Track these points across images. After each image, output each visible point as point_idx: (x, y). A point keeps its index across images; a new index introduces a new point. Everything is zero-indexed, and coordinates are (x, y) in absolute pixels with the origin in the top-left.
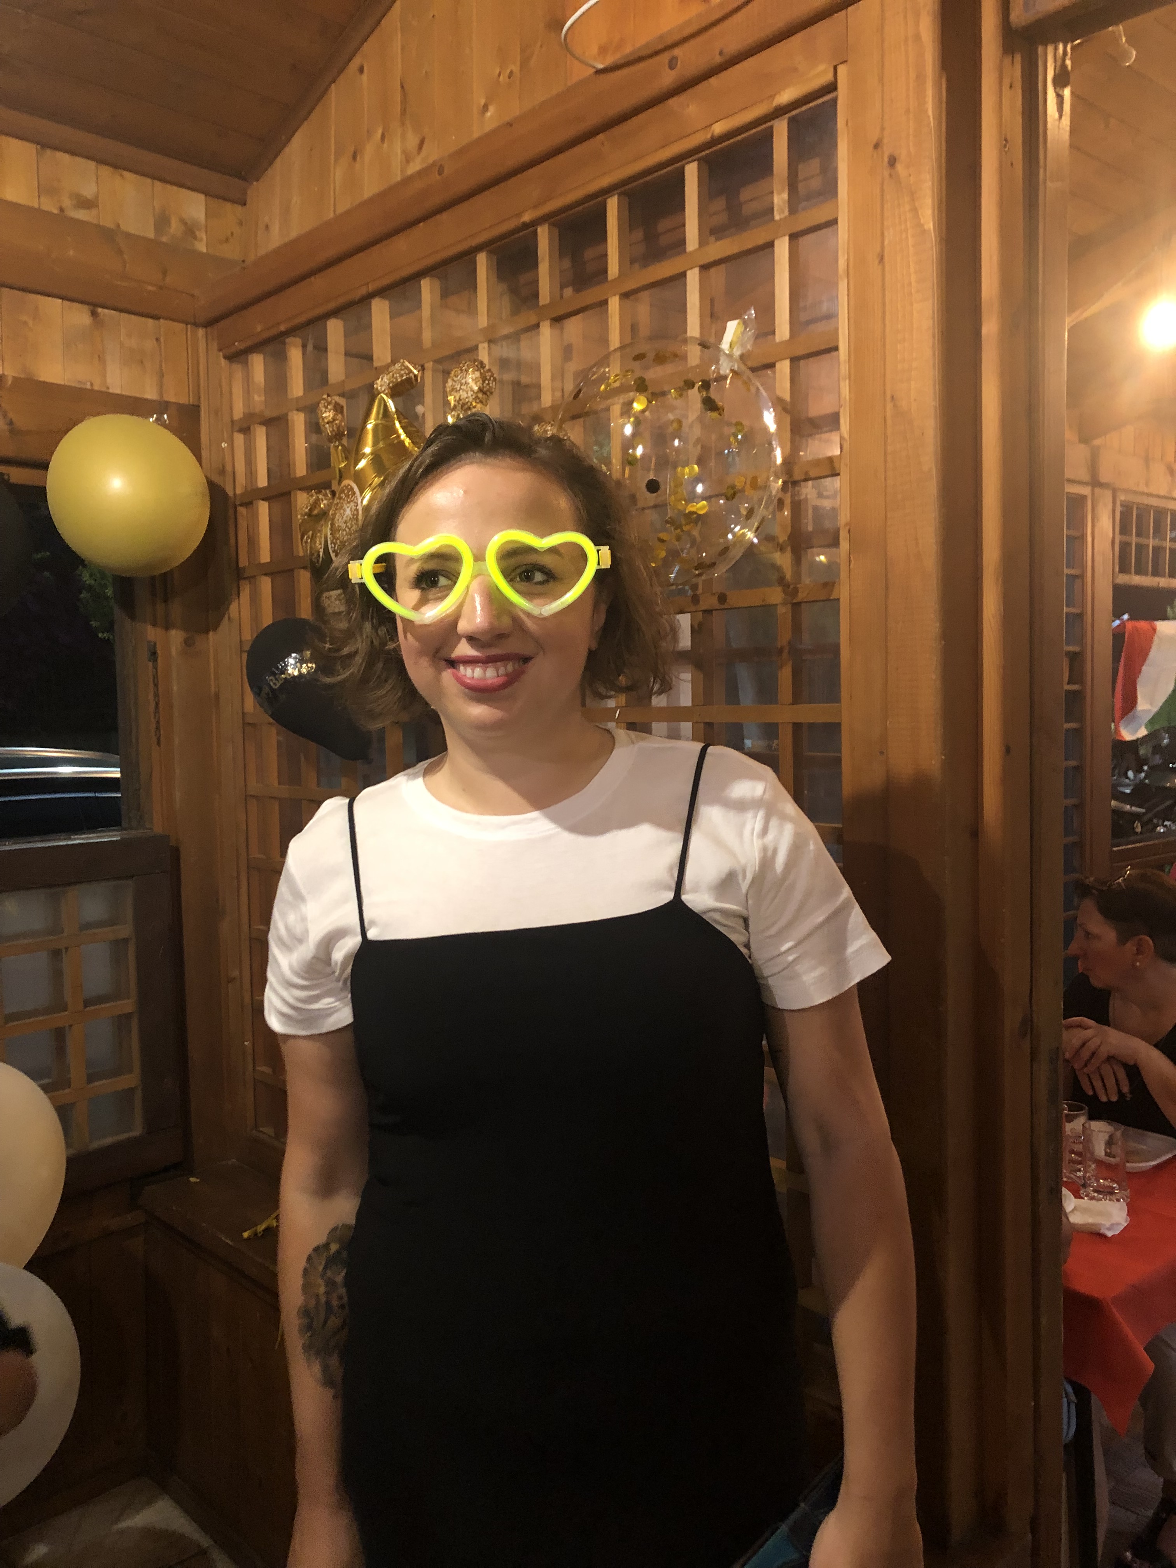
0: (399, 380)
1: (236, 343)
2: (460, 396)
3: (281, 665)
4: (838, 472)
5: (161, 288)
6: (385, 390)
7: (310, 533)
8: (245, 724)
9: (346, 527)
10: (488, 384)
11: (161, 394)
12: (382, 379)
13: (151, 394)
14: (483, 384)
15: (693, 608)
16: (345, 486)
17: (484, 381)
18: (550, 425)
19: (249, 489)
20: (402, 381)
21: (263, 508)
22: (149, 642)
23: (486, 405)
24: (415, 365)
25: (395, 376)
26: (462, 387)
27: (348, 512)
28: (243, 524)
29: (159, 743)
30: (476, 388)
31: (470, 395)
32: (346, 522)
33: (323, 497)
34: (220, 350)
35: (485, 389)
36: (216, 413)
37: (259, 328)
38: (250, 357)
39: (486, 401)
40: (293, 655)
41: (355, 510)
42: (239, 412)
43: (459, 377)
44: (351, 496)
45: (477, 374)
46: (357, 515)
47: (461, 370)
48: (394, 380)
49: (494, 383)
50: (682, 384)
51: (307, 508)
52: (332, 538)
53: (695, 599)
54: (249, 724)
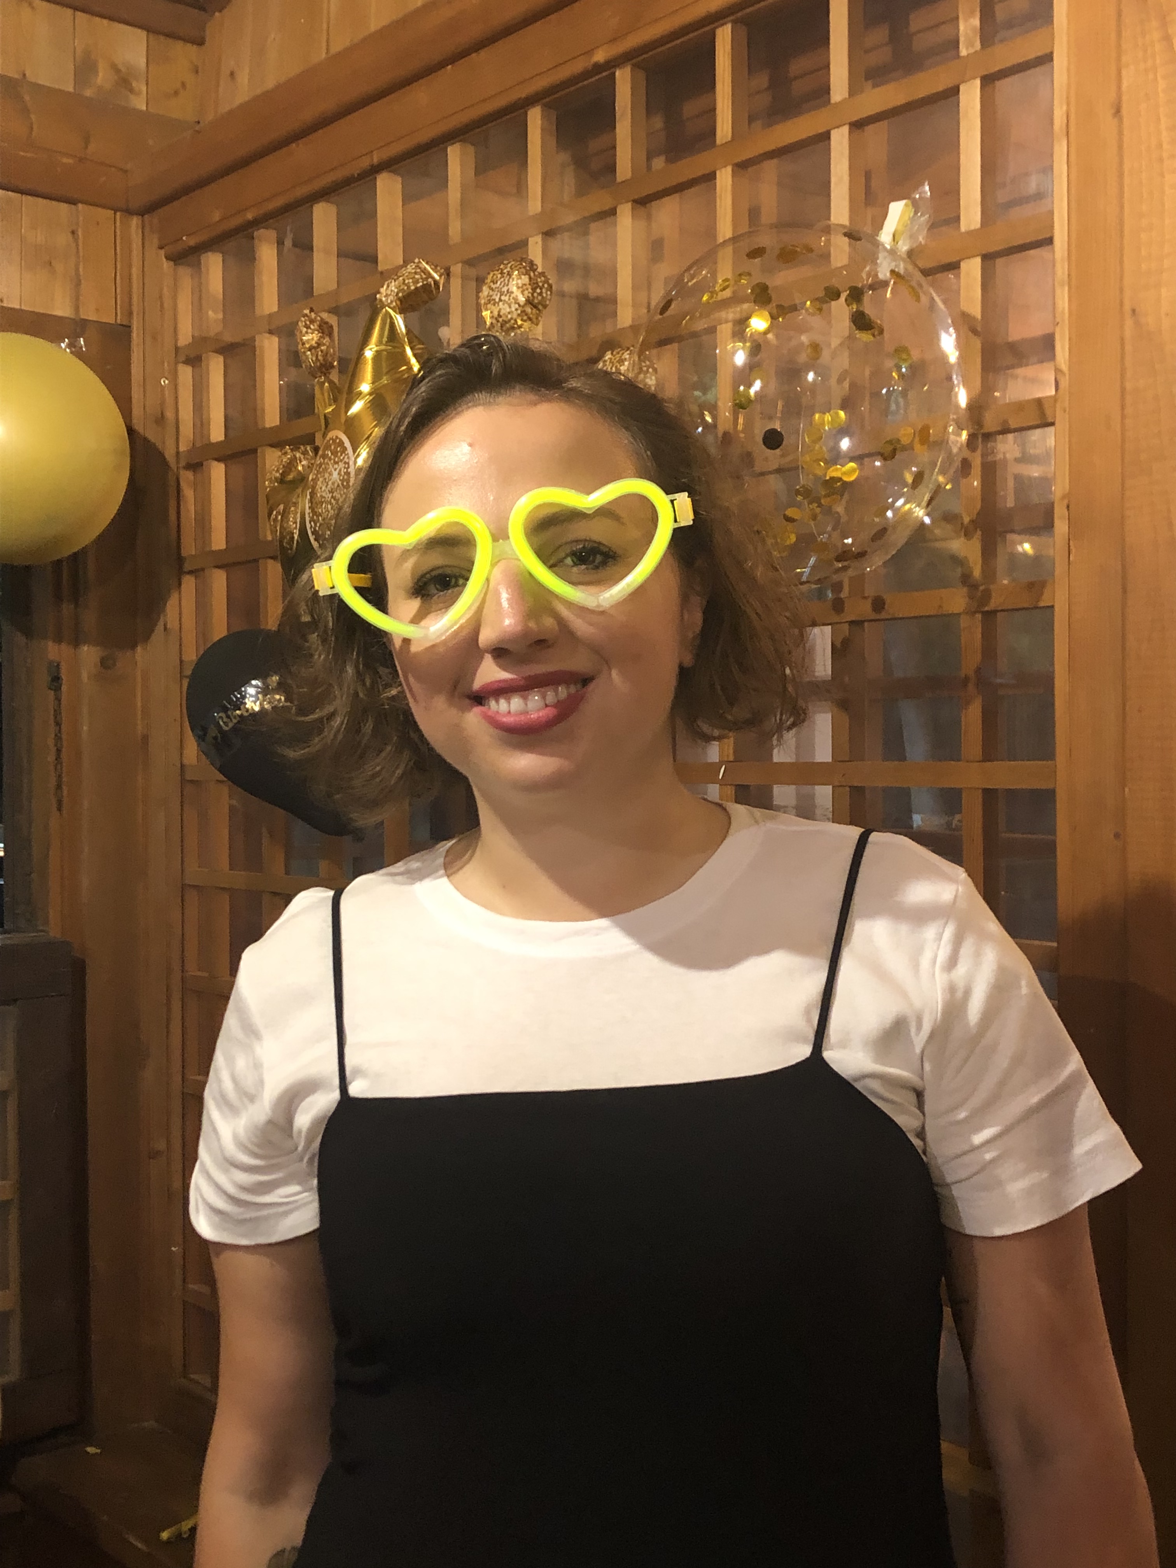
0: (413, 288)
1: (184, 238)
2: (499, 312)
3: (236, 697)
4: (1050, 420)
5: (81, 160)
6: (392, 302)
7: (281, 507)
8: (183, 781)
9: (332, 497)
10: (541, 294)
11: (77, 309)
12: (388, 286)
13: (62, 308)
14: (532, 295)
15: (836, 619)
16: (332, 439)
17: (534, 290)
18: (628, 352)
19: (198, 445)
20: (416, 288)
21: (218, 472)
22: (51, 663)
23: (537, 325)
24: (436, 266)
25: (407, 281)
26: (503, 298)
27: (335, 475)
28: (188, 493)
29: (59, 809)
30: (522, 299)
31: (513, 309)
32: (331, 492)
33: (302, 457)
34: (161, 248)
35: (536, 301)
36: (154, 338)
37: (216, 216)
38: (203, 258)
39: (537, 318)
40: (254, 682)
41: (345, 473)
42: (185, 337)
43: (499, 283)
44: (339, 454)
45: (525, 279)
46: (348, 481)
47: (502, 273)
48: (406, 288)
49: (549, 293)
50: (821, 294)
51: (277, 471)
52: (311, 515)
53: (838, 606)
54: (192, 781)
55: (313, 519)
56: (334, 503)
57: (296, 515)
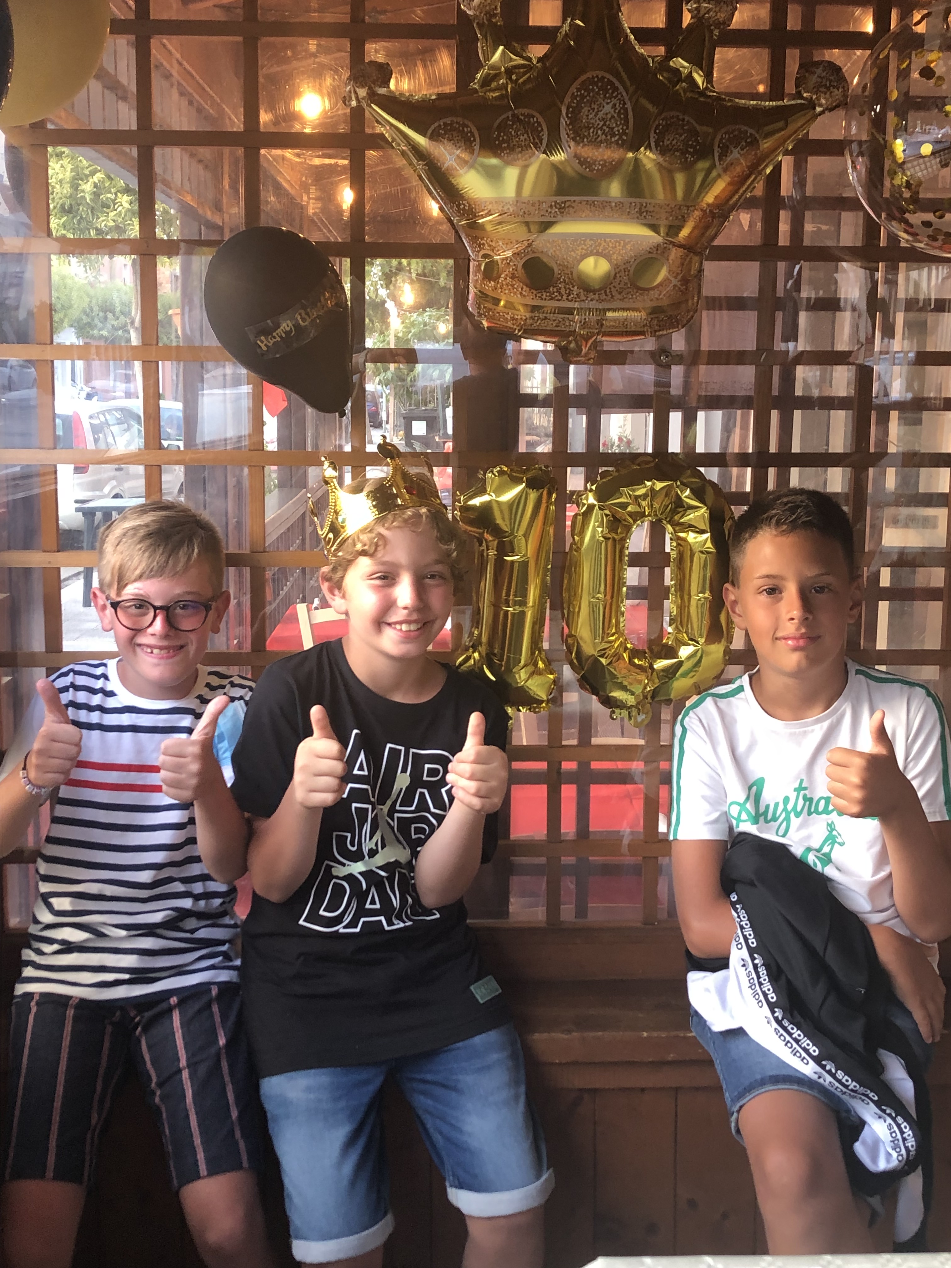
16: (596, 77)
32: (603, 120)
44: (610, 91)
46: (626, 115)
55: (574, 139)
56: (607, 130)
57: (536, 131)
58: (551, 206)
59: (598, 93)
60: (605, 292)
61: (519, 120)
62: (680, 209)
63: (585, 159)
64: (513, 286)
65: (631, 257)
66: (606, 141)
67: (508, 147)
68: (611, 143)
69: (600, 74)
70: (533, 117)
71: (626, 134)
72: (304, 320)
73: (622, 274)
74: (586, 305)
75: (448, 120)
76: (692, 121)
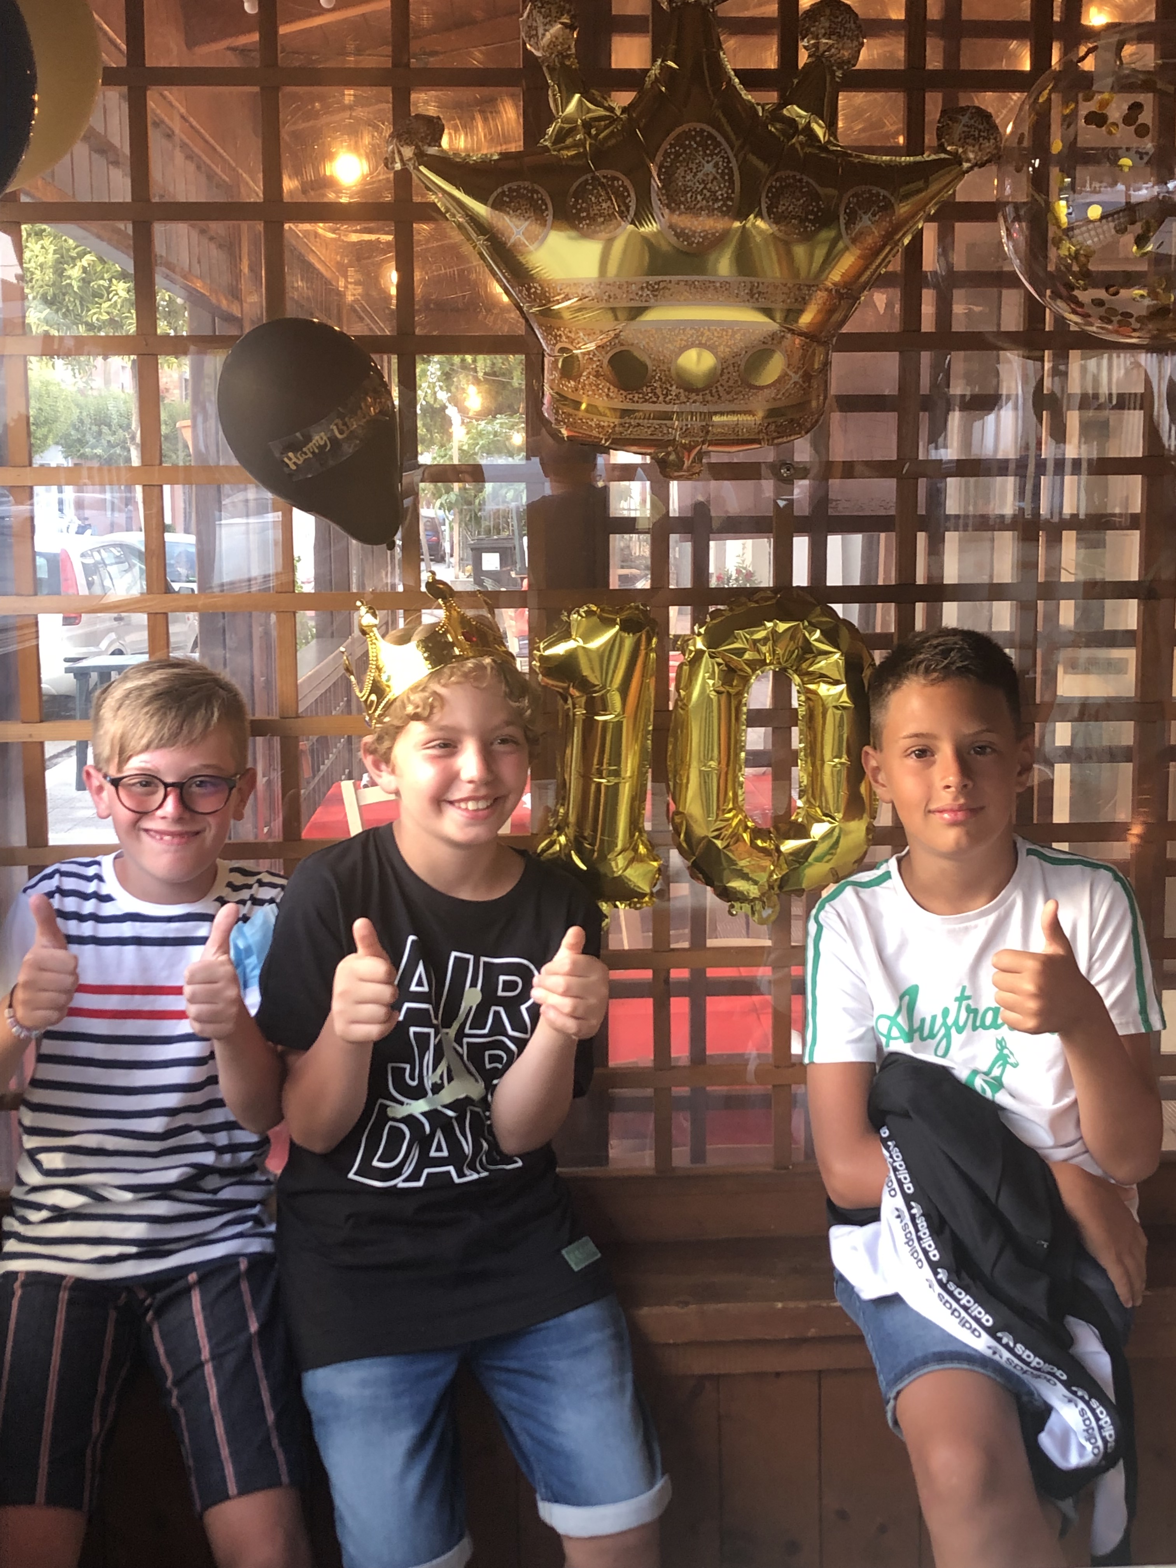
16: (694, 130)
32: (703, 182)
41: (724, 167)
46: (731, 176)
55: (668, 206)
56: (708, 194)
57: (622, 198)
58: (642, 288)
59: (696, 150)
60: (711, 392)
61: (603, 185)
62: (799, 289)
63: (683, 230)
64: (597, 386)
65: (742, 349)
66: (708, 207)
67: (588, 217)
68: (714, 209)
69: (699, 126)
70: (618, 179)
71: (731, 199)
72: (341, 433)
73: (731, 369)
74: (688, 407)
75: (514, 185)
76: (811, 181)
